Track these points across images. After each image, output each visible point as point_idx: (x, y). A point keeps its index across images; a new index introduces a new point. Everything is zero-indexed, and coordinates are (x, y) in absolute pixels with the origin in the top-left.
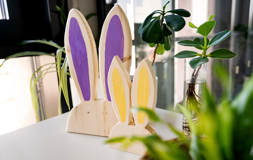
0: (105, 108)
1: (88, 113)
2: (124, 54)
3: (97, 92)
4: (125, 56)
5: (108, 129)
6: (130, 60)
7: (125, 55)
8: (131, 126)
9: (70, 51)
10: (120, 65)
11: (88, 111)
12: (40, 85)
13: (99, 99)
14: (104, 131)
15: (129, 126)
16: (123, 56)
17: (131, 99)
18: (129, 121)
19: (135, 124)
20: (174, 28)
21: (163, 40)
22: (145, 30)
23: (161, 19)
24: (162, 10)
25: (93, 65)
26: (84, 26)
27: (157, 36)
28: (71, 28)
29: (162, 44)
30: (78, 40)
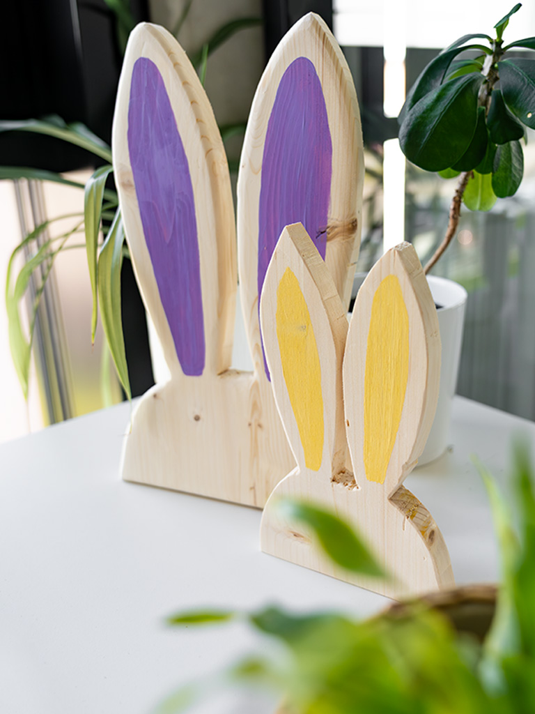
0: (255, 407)
1: (197, 418)
2: (329, 212)
3: (231, 346)
4: (332, 221)
5: (267, 482)
6: (353, 235)
7: (336, 214)
8: (341, 485)
9: (131, 186)
10: (308, 261)
11: (197, 413)
12: (46, 272)
13: (238, 373)
14: (253, 488)
15: (332, 486)
16: (325, 219)
17: (344, 389)
18: (333, 469)
19: (354, 482)
20: (530, 116)
21: (487, 156)
22: (417, 118)
23: (486, 72)
24: (494, 36)
25: (215, 246)
26: (185, 93)
27: (462, 144)
28: (134, 99)
29: (483, 172)
30: (162, 146)
